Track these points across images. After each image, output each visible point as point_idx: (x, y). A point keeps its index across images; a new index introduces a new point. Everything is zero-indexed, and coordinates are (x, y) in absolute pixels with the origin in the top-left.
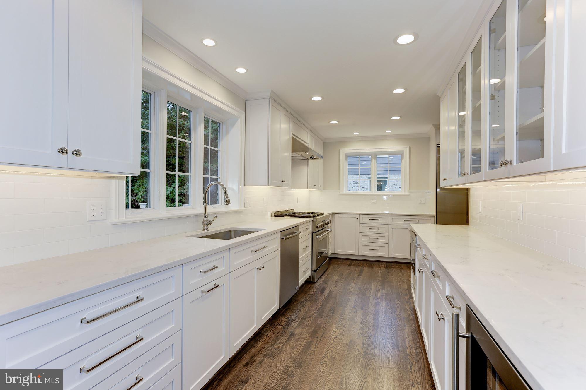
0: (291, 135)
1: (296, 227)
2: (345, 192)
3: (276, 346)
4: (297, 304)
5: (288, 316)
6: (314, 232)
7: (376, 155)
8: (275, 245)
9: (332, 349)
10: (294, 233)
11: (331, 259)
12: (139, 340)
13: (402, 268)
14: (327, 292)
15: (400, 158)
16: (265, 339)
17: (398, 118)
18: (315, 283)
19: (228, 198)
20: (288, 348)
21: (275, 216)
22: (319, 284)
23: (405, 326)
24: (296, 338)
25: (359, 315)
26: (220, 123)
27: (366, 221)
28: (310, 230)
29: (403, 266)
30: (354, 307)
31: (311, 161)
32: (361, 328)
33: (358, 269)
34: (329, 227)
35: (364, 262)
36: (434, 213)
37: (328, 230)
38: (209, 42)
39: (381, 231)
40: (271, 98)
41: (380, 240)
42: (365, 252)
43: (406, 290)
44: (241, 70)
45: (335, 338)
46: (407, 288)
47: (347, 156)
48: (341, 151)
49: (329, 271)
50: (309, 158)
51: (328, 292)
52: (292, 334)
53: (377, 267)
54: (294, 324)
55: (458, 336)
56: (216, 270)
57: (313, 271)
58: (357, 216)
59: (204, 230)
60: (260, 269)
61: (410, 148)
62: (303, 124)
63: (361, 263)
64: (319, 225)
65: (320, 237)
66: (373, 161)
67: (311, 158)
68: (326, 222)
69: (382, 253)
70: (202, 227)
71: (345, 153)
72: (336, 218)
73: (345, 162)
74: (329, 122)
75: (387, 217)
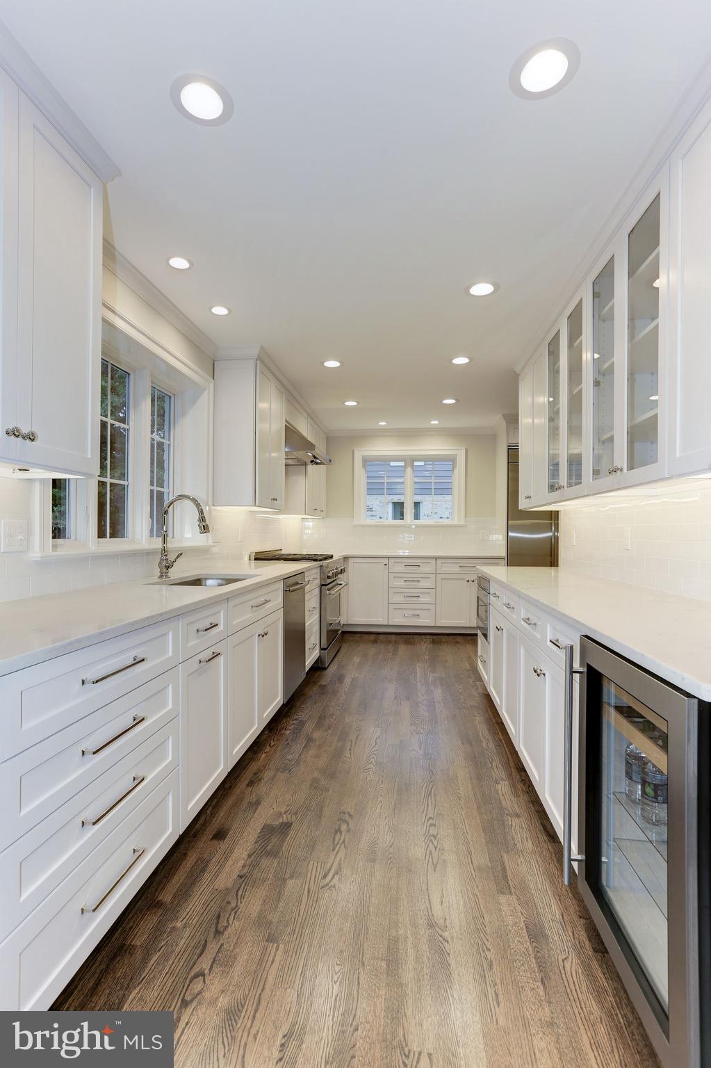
0: (284, 423)
1: (302, 573)
2: (362, 523)
3: (290, 757)
4: (304, 700)
5: (296, 717)
6: (323, 585)
7: (414, 461)
8: (278, 600)
9: (375, 753)
10: (297, 584)
11: (344, 633)
12: (138, 721)
13: (457, 642)
14: (348, 680)
15: (450, 468)
16: (268, 749)
17: (452, 401)
18: (325, 669)
19: (205, 521)
20: (309, 757)
21: (256, 559)
22: (332, 670)
23: (475, 716)
24: (317, 743)
25: (406, 708)
26: (170, 397)
27: (400, 568)
28: (317, 582)
29: (459, 639)
30: (396, 698)
31: (311, 467)
32: (412, 724)
33: (391, 647)
34: (342, 579)
35: (399, 637)
36: (503, 553)
37: (341, 584)
38: (179, 263)
39: (423, 584)
40: (259, 358)
41: (423, 599)
42: (400, 619)
43: (468, 671)
44: (220, 311)
45: (377, 739)
46: (469, 668)
47: (366, 461)
48: (356, 453)
49: (343, 651)
50: (309, 463)
51: (350, 680)
52: (310, 739)
53: (419, 642)
54: (309, 727)
55: (572, 672)
56: (214, 631)
57: (322, 649)
58: (386, 561)
59: (161, 577)
60: (263, 636)
61: (467, 451)
62: (299, 403)
63: (393, 637)
64: (331, 573)
65: (332, 592)
66: (409, 470)
67: (312, 462)
68: (340, 569)
69: (426, 620)
70: (157, 572)
71: (362, 456)
72: (351, 567)
73: (362, 471)
74: (343, 403)
75: (433, 561)
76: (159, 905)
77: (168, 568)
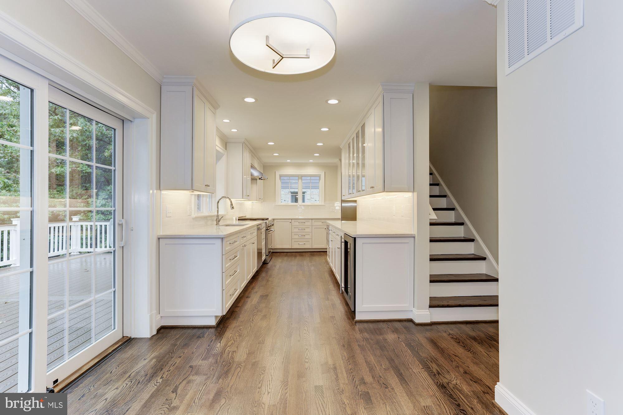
0: (250, 164)
1: (261, 224)
2: (279, 204)
3: (263, 284)
6: (267, 230)
7: (302, 177)
8: (255, 233)
15: (318, 179)
17: (318, 155)
18: (268, 263)
21: (238, 220)
25: (300, 272)
27: (296, 224)
28: (265, 229)
29: (321, 253)
30: (297, 270)
31: (258, 181)
32: (303, 276)
33: (293, 257)
34: (273, 228)
35: (297, 253)
36: (340, 217)
39: (307, 230)
40: (244, 142)
41: (306, 237)
42: (296, 246)
44: (234, 130)
46: (325, 261)
47: (281, 176)
48: (276, 173)
49: (273, 259)
51: (278, 266)
52: (267, 280)
55: (341, 243)
57: (266, 256)
58: (290, 221)
59: (217, 225)
60: (253, 243)
61: (325, 173)
62: (255, 155)
63: (294, 253)
64: (269, 225)
65: (270, 233)
66: (300, 180)
67: (259, 179)
68: (272, 224)
69: (308, 246)
70: (215, 223)
71: (279, 174)
72: (275, 223)
73: (279, 181)
74: (273, 154)
75: (311, 220)
76: (239, 307)
77: (219, 221)
